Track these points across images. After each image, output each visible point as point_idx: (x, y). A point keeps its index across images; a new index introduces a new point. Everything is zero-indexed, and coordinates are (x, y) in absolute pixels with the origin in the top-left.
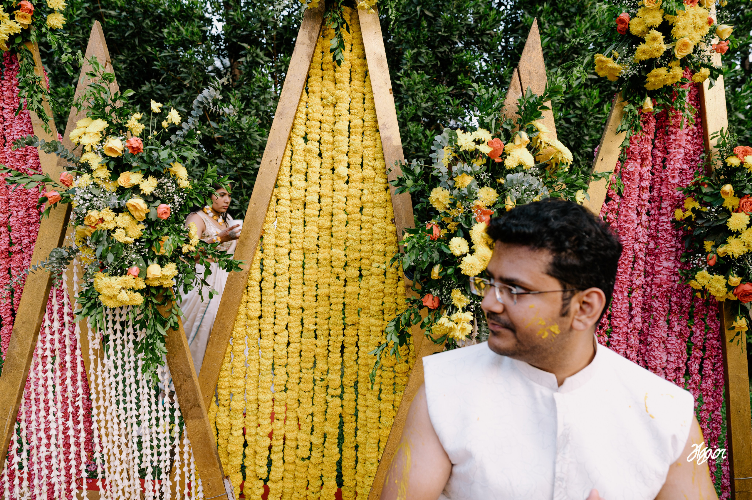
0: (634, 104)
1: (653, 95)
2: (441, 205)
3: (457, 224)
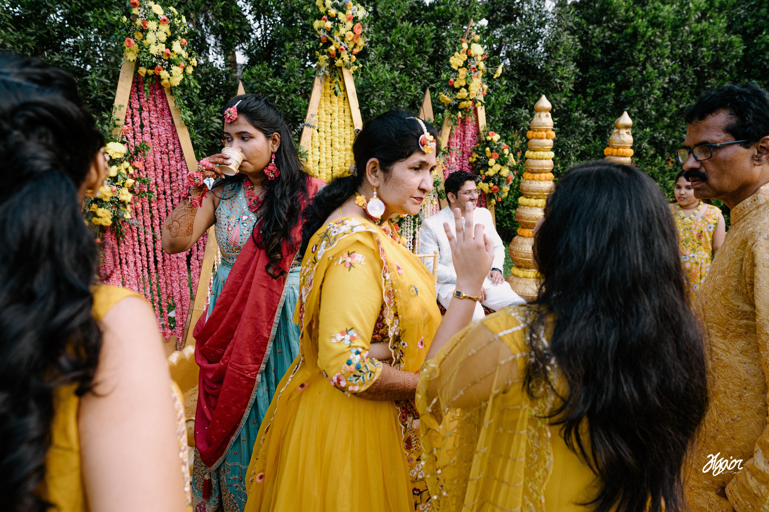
0: (455, 114)
1: (462, 111)
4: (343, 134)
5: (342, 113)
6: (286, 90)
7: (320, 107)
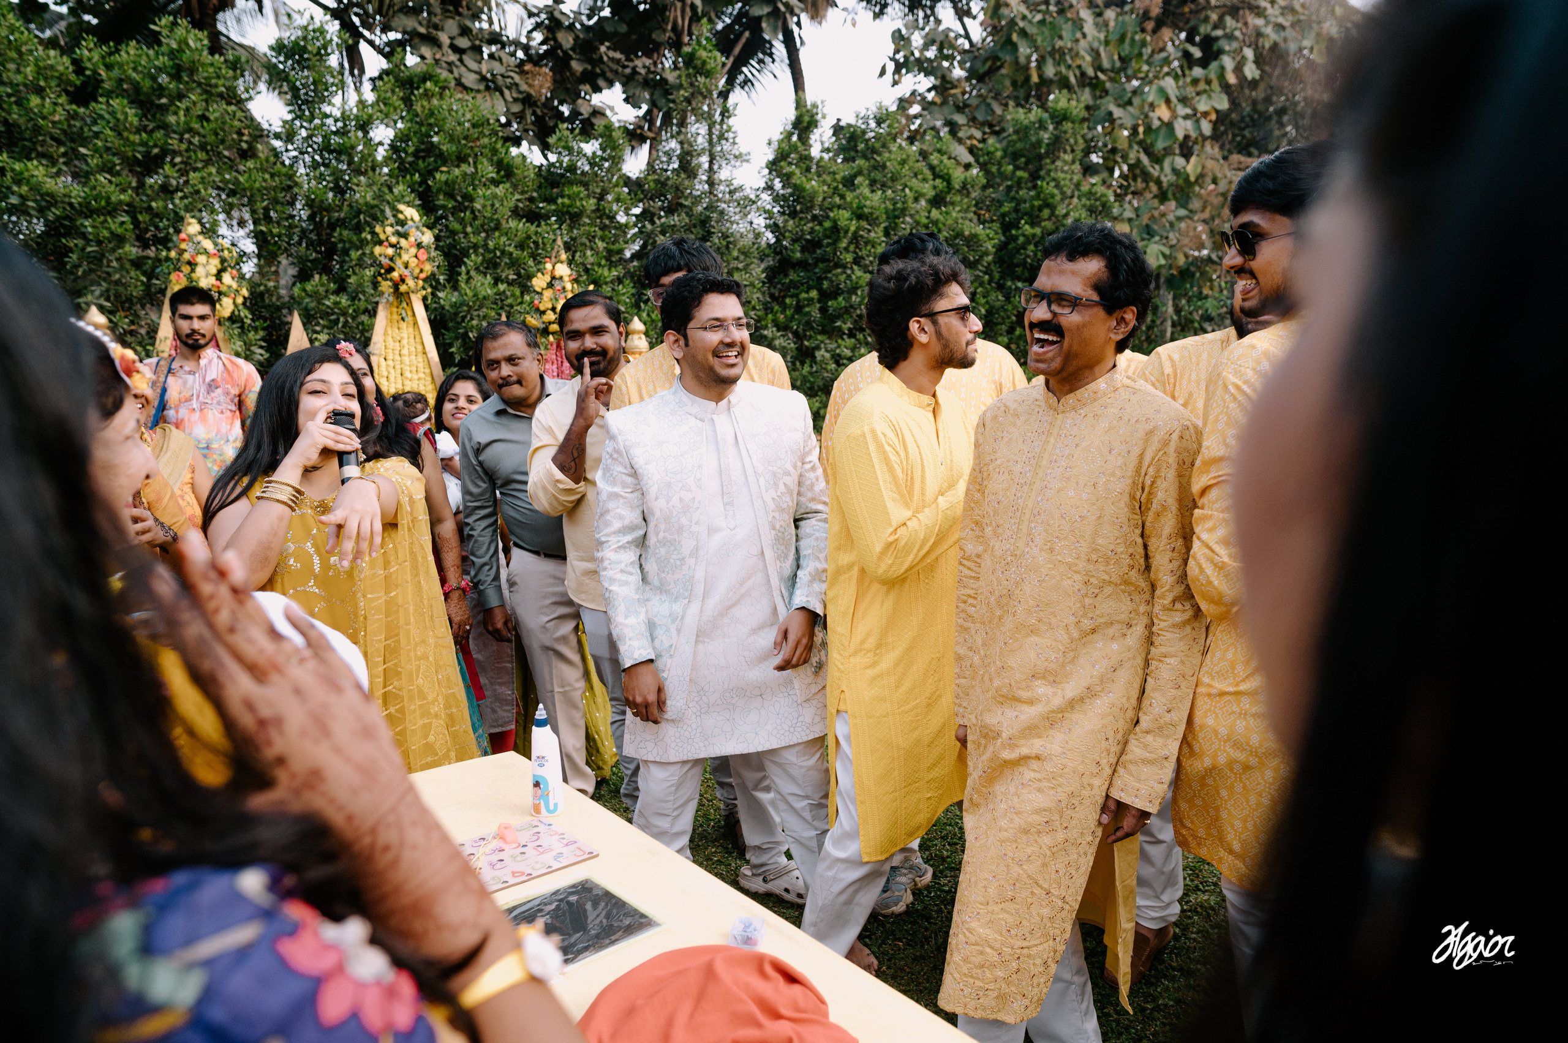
4: (415, 362)
5: (412, 340)
6: (354, 311)
7: (385, 334)
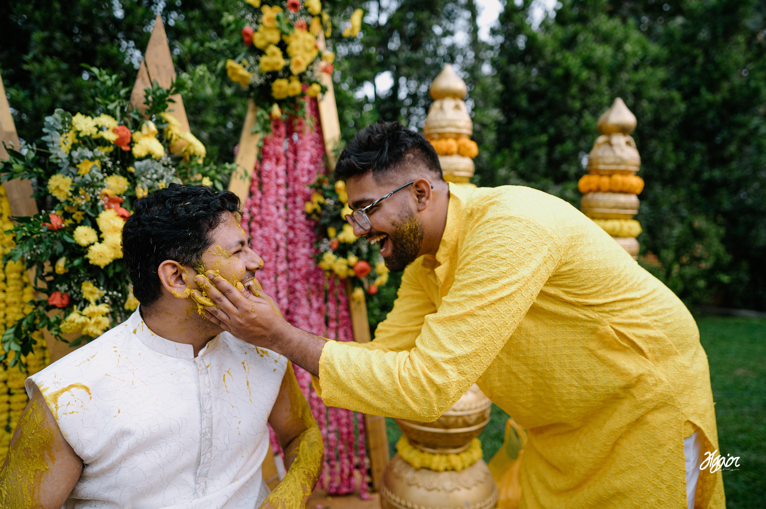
0: (265, 109)
1: (281, 103)
2: (63, 194)
3: (83, 213)
